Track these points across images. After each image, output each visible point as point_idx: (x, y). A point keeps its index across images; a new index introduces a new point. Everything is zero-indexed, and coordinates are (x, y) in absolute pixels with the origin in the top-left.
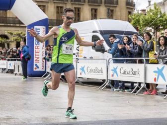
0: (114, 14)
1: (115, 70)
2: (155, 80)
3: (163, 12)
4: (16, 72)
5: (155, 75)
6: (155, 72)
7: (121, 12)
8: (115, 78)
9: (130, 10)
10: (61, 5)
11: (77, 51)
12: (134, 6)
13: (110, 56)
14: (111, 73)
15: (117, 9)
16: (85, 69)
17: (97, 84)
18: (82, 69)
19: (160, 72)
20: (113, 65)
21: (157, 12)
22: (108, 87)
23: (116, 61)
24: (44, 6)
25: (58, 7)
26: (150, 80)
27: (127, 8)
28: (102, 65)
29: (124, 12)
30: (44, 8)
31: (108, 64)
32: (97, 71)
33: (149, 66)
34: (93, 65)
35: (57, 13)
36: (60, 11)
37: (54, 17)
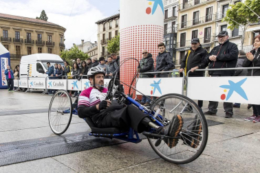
0: (53, 51)
1: (50, 83)
3: (79, 50)
5: (73, 86)
6: (72, 84)
7: (56, 50)
8: (51, 88)
9: (62, 49)
10: (19, 45)
11: (28, 73)
12: (64, 46)
13: (47, 75)
14: (48, 85)
15: (54, 48)
17: (41, 92)
18: (31, 83)
20: (49, 81)
22: (47, 94)
23: (51, 78)
25: (16, 47)
26: (70, 89)
27: (60, 48)
28: (43, 81)
29: (59, 50)
30: (7, 47)
31: (46, 80)
32: (40, 84)
33: (69, 80)
34: (37, 81)
35: (17, 50)
36: (18, 48)
37: (15, 53)
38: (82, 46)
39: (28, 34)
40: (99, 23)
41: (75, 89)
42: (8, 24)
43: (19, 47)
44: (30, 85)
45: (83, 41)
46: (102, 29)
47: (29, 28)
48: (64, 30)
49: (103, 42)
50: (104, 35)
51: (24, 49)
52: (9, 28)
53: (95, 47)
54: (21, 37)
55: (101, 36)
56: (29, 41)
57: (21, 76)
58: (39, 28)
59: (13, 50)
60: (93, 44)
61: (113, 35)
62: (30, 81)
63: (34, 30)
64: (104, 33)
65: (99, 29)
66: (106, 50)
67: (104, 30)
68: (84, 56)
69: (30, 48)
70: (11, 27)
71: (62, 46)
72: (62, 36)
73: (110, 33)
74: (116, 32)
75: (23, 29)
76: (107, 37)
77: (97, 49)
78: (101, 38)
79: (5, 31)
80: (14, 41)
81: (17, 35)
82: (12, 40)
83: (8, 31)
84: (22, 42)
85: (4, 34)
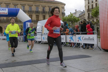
2: (70, 41)
3: (74, 16)
4: (20, 40)
5: (70, 39)
6: (70, 38)
10: (38, 14)
11: (42, 32)
12: (65, 14)
16: (45, 38)
18: (44, 38)
19: (71, 38)
21: (72, 16)
24: (31, 15)
25: (37, 15)
26: (68, 41)
29: (61, 16)
35: (37, 17)
36: (38, 17)
37: (36, 19)
38: (75, 13)
39: (44, 8)
41: (72, 41)
42: (32, 3)
43: (38, 15)
44: (42, 39)
45: (76, 10)
46: (87, 3)
47: (44, 4)
48: (65, 5)
49: (89, 10)
50: (89, 6)
51: (41, 17)
52: (32, 5)
53: (84, 14)
54: (40, 10)
56: (44, 12)
57: (37, 34)
58: (49, 4)
59: (34, 17)
60: (82, 12)
61: (94, 6)
62: (43, 37)
63: (47, 6)
64: (89, 5)
65: (85, 3)
66: (90, 15)
67: (89, 3)
68: (77, 19)
69: (45, 16)
70: (34, 5)
71: (63, 14)
72: (63, 8)
73: (92, 5)
74: (96, 4)
75: (40, 5)
76: (90, 7)
77: (85, 14)
78: (87, 8)
79: (30, 7)
80: (35, 12)
81: (37, 9)
82: (34, 12)
83: (32, 7)
84: (40, 13)
85: (30, 9)
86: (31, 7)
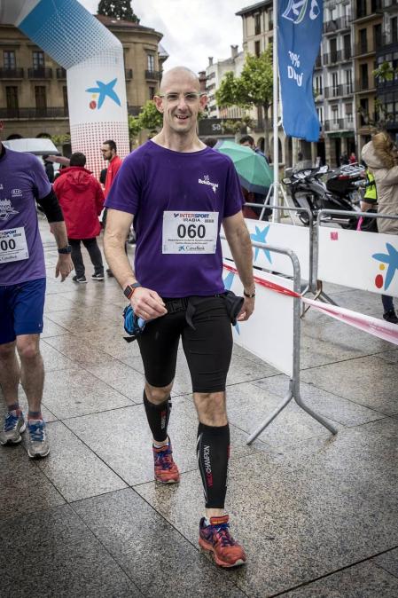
7: (137, 88)
9: (152, 86)
10: (41, 84)
25: (37, 88)
27: (148, 82)
29: (143, 88)
36: (40, 93)
37: (33, 104)
40: (245, 14)
42: (16, 35)
46: (252, 31)
48: (158, 37)
50: (257, 43)
52: (18, 46)
54: (49, 65)
55: (251, 45)
64: (257, 38)
67: (258, 31)
70: (23, 43)
71: (155, 77)
72: (151, 52)
76: (264, 48)
79: (9, 52)
80: (30, 75)
81: (38, 59)
82: (26, 75)
83: (17, 54)
84: (51, 76)
85: (6, 61)
86: (12, 55)
